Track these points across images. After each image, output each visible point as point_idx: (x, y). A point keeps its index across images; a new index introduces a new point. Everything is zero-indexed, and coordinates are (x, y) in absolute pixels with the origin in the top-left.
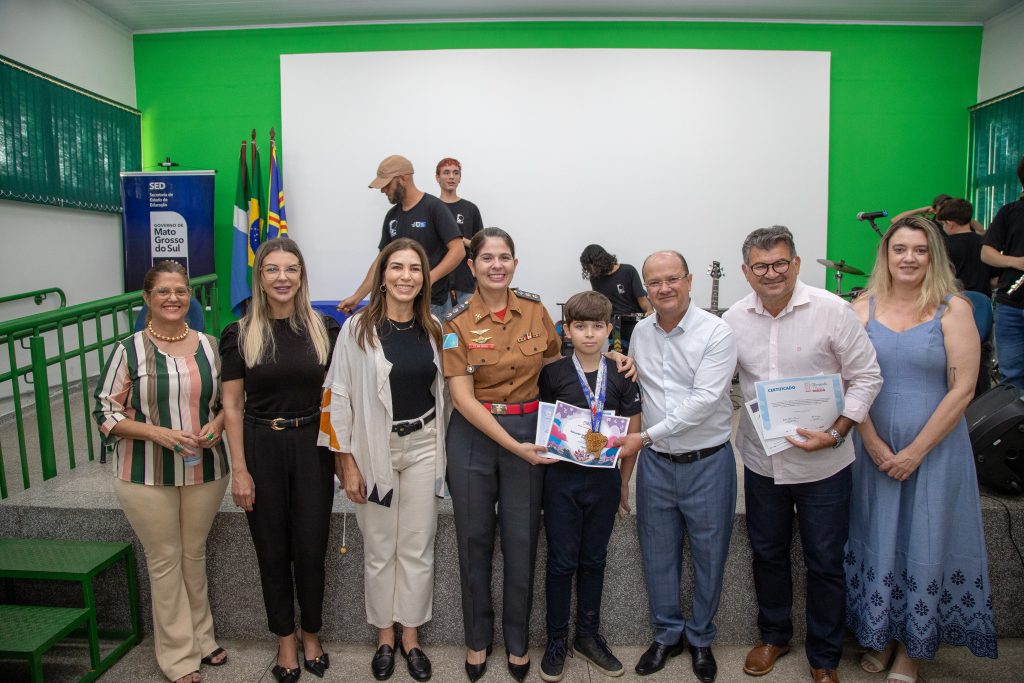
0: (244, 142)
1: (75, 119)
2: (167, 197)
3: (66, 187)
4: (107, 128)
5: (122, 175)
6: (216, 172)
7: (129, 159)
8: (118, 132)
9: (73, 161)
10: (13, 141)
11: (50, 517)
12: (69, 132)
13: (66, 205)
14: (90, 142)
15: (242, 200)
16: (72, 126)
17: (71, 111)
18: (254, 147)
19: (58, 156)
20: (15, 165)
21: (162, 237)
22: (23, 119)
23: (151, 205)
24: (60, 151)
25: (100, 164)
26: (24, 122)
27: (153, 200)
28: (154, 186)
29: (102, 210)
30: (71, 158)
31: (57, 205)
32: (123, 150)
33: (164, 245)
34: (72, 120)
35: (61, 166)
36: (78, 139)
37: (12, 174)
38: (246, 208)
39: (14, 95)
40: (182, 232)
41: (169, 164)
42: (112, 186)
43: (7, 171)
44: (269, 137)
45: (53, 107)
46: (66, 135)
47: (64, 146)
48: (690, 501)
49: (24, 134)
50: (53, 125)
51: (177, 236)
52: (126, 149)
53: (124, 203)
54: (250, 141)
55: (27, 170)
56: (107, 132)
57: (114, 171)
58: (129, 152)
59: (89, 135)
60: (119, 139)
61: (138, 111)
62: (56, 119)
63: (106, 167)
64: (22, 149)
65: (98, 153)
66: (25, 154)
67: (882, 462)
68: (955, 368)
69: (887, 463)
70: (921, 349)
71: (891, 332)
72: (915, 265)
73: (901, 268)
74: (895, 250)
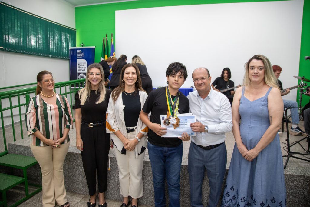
0: (104, 38)
2: (82, 55)
3: (52, 52)
4: (65, 34)
5: (70, 48)
6: (96, 47)
7: (72, 44)
8: (69, 36)
9: (54, 44)
10: (36, 39)
11: (23, 149)
12: (53, 36)
13: (52, 57)
14: (60, 39)
15: (103, 55)
16: (54, 34)
17: (54, 30)
18: (107, 39)
19: (50, 43)
20: (36, 45)
21: (80, 66)
22: (39, 32)
23: (77, 57)
24: (51, 41)
25: (63, 45)
27: (78, 56)
28: (78, 51)
29: (63, 59)
30: (54, 43)
31: (49, 57)
32: (70, 41)
33: (81, 69)
34: (54, 32)
35: (51, 46)
36: (56, 38)
37: (36, 48)
38: (104, 58)
39: (37, 25)
40: (86, 65)
41: (82, 45)
42: (66, 51)
43: (34, 47)
44: (111, 36)
45: (48, 28)
46: (52, 37)
47: (52, 40)
48: (210, 164)
49: (40, 36)
50: (49, 34)
51: (84, 66)
52: (71, 41)
53: (70, 57)
54: (106, 38)
55: (40, 47)
56: (65, 36)
57: (67, 47)
58: (72, 42)
59: (60, 36)
60: (69, 38)
61: (76, 30)
62: (49, 32)
63: (65, 46)
64: (39, 40)
65: (62, 42)
66: (40, 42)
67: (243, 153)
68: (272, 117)
69: (245, 153)
70: (259, 108)
71: (249, 101)
72: (258, 75)
73: (253, 76)
74: (251, 68)
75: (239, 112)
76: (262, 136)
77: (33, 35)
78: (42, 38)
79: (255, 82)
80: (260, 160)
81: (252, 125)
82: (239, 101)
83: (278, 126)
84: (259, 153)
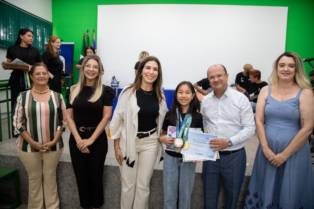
0: (85, 34)
1: (29, 24)
2: (59, 51)
4: (41, 28)
5: (46, 43)
6: (75, 43)
8: (45, 29)
10: (6, 29)
17: (28, 21)
18: (88, 35)
20: (6, 37)
22: (10, 22)
25: (37, 39)
26: (11, 23)
32: (46, 35)
37: (5, 40)
39: (7, 14)
42: (41, 47)
43: (3, 39)
44: (93, 32)
45: (21, 19)
49: (11, 27)
50: (21, 25)
52: (47, 35)
54: (86, 33)
55: (11, 39)
56: (41, 29)
57: (42, 42)
58: (48, 37)
59: (34, 29)
60: (44, 32)
61: (52, 23)
62: (22, 23)
63: (40, 40)
64: (9, 32)
65: (37, 36)
66: (10, 34)
67: (270, 157)
68: (304, 119)
69: (272, 158)
70: (290, 109)
71: (277, 101)
72: (288, 72)
73: (282, 74)
74: (280, 66)
75: (265, 112)
76: (293, 139)
77: (2, 25)
78: (13, 28)
79: (285, 80)
80: (289, 165)
81: (281, 127)
82: (265, 101)
83: (310, 130)
84: (288, 158)
